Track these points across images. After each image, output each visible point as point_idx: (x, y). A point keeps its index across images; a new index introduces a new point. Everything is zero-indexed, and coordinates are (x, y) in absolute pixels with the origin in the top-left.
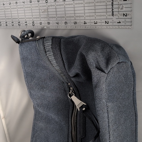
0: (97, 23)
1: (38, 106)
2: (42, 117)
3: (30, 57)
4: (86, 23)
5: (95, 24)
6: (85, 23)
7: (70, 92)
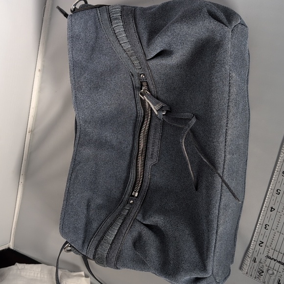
0: (265, 228)
1: (86, 122)
2: (89, 141)
3: (82, 35)
4: (271, 211)
5: (266, 225)
6: (273, 210)
7: (141, 89)
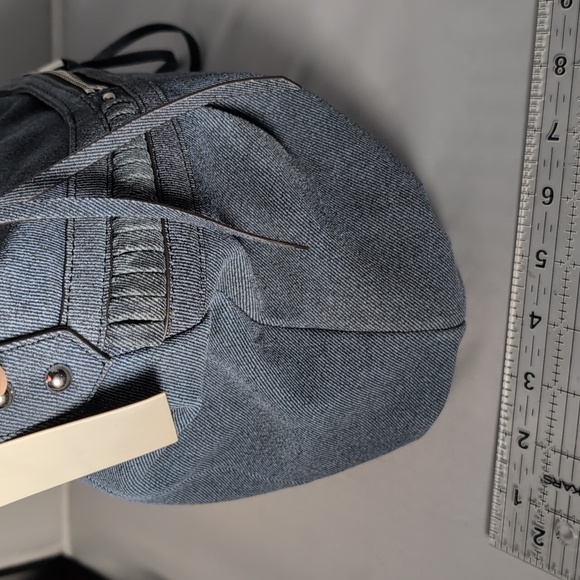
0: (526, 386)
5: (526, 375)
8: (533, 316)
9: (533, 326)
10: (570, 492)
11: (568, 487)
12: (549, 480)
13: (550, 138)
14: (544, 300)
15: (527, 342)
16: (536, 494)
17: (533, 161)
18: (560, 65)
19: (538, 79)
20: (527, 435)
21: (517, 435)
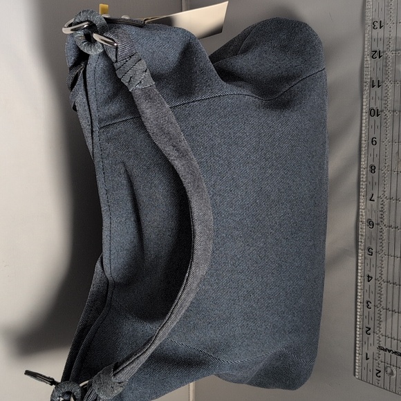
8: (368, 276)
9: (369, 281)
10: (391, 353)
11: (390, 351)
12: (380, 348)
13: (371, 200)
14: (373, 269)
15: (367, 288)
16: (376, 356)
17: (364, 209)
18: (372, 169)
19: (363, 174)
20: (370, 329)
21: (365, 329)
